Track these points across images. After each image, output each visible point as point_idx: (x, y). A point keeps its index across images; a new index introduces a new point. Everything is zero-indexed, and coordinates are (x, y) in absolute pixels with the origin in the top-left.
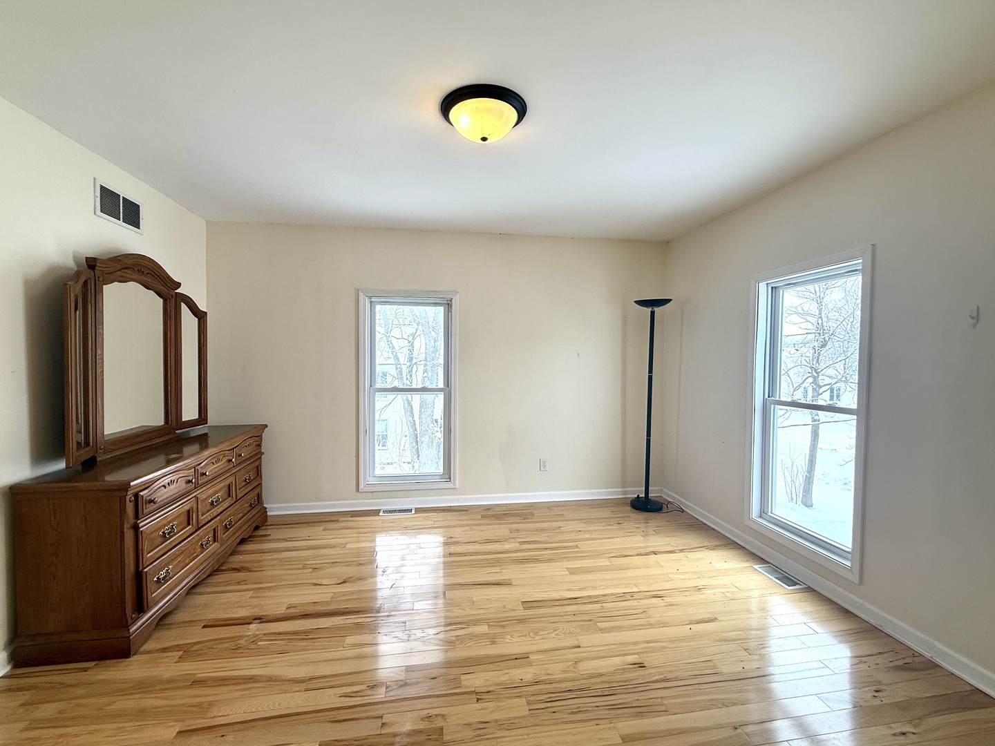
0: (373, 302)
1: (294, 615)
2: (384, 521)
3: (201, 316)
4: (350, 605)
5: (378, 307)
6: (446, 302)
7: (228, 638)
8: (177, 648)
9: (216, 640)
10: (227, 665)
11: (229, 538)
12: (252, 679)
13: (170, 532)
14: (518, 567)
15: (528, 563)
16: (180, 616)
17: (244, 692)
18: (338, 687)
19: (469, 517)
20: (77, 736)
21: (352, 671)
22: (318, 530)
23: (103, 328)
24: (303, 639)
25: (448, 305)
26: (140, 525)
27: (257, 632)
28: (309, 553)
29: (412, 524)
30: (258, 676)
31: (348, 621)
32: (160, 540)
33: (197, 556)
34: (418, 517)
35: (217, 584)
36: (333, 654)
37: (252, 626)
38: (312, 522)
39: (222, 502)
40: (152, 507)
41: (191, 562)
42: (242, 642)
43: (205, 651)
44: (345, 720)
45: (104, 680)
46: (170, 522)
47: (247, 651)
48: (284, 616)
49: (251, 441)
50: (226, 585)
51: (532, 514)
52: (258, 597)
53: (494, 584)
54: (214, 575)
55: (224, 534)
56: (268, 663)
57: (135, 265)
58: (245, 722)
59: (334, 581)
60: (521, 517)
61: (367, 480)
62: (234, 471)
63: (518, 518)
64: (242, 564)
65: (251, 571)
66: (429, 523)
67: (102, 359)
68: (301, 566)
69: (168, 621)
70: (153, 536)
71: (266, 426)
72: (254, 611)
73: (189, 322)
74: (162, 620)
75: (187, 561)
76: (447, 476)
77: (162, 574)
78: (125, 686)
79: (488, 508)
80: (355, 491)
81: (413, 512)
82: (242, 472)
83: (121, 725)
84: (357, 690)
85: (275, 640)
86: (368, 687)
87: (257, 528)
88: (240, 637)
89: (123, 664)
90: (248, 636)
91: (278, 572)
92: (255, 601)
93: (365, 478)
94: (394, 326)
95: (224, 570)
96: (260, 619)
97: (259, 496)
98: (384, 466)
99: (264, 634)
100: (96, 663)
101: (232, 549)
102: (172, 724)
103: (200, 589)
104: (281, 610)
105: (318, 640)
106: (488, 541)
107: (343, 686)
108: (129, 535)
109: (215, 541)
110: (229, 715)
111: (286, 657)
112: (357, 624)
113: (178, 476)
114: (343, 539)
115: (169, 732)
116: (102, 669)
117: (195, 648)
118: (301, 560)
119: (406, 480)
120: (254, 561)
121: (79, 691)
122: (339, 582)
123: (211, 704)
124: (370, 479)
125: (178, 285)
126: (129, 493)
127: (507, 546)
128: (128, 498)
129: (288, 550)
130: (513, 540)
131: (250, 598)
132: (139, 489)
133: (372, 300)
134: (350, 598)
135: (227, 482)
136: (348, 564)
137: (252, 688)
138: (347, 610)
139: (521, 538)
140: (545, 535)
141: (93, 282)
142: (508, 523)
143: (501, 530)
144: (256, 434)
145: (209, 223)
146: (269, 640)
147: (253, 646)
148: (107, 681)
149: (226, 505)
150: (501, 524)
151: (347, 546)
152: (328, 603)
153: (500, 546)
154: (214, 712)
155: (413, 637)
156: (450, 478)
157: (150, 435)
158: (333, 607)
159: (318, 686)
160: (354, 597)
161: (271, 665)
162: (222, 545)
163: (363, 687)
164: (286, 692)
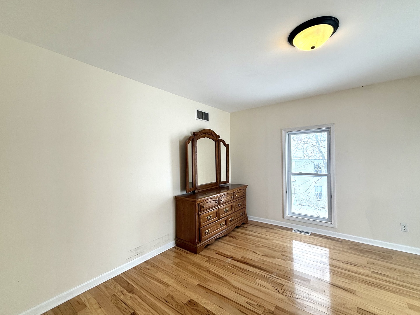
0: (289, 134)
1: (243, 261)
2: (293, 235)
3: (227, 146)
4: (264, 267)
5: (292, 136)
6: (327, 130)
7: (221, 260)
8: (208, 257)
9: (218, 259)
10: (218, 269)
11: (231, 225)
12: (221, 278)
13: (210, 218)
14: (364, 286)
15: (374, 286)
16: (213, 247)
17: (218, 282)
18: (247, 298)
19: (341, 246)
20: (179, 271)
21: (254, 294)
22: (264, 230)
23: (197, 153)
24: (242, 272)
25: (329, 131)
26: (200, 214)
27: (229, 262)
28: (257, 239)
29: (307, 240)
30: (224, 278)
31: (261, 273)
32: (206, 220)
33: (219, 228)
34: (311, 238)
35: (225, 240)
36: (250, 283)
37: (229, 259)
38: (263, 227)
39: (229, 211)
40: (203, 209)
41: (217, 230)
42: (224, 264)
43: (214, 262)
44: (243, 313)
45: (189, 258)
46: (209, 215)
47: (224, 267)
48: (240, 260)
49: (241, 191)
50: (228, 242)
51: (391, 257)
52: (235, 250)
53: (342, 289)
54: (226, 237)
55: (229, 223)
56: (229, 275)
57: (206, 132)
58: (214, 292)
59: (262, 254)
60: (380, 256)
61: (287, 214)
62: (233, 201)
63: (378, 257)
64: (234, 236)
65: (236, 239)
66: (316, 242)
67: (197, 162)
68: (252, 243)
69: (208, 247)
70: (204, 218)
71: (247, 186)
72: (232, 254)
73: (223, 148)
74: (207, 246)
75: (215, 229)
76: (330, 221)
77: (207, 231)
78: (193, 262)
79: (356, 244)
80: (282, 217)
81: (309, 234)
82: (237, 202)
83: (188, 274)
84: (253, 303)
85: (234, 268)
86: (257, 305)
87: (243, 224)
88: (224, 262)
89: (194, 255)
90: (227, 262)
91: (244, 243)
92: (233, 251)
93: (286, 213)
94: (321, 141)
95: (229, 236)
96: (232, 258)
97: (245, 212)
98: (320, 209)
99: (231, 264)
100: (190, 252)
101: (233, 229)
102: (198, 281)
103: (220, 240)
104: (239, 258)
105: (247, 275)
106: (349, 263)
107: (249, 299)
108: (197, 216)
109: (226, 225)
110: (211, 287)
111: (234, 276)
112: (263, 276)
113: (212, 200)
114: (272, 238)
115: (196, 283)
116: (191, 255)
117: (212, 259)
118: (253, 241)
119: (307, 218)
120: (238, 236)
121: (184, 259)
122: (263, 255)
123: (208, 280)
124: (289, 214)
125: (219, 136)
126: (196, 203)
127: (361, 270)
128: (196, 205)
129: (251, 235)
130: (368, 268)
131: (232, 249)
132: (200, 202)
133: (289, 133)
134: (265, 263)
135: (231, 204)
136: (270, 249)
137: (221, 281)
138: (262, 268)
139: (375, 269)
140: (397, 274)
141: (194, 139)
142: (368, 257)
143: (362, 260)
144: (244, 188)
145: (231, 114)
146: (232, 267)
147: (226, 267)
148: (189, 259)
149: (230, 212)
150: (362, 256)
151: (273, 241)
152: (256, 262)
153: (356, 269)
154: (208, 283)
155: (285, 294)
156: (332, 222)
157: (211, 185)
158: (257, 264)
159: (240, 293)
160: (267, 264)
161: (229, 276)
162: (228, 227)
163: (255, 304)
164: (229, 289)
